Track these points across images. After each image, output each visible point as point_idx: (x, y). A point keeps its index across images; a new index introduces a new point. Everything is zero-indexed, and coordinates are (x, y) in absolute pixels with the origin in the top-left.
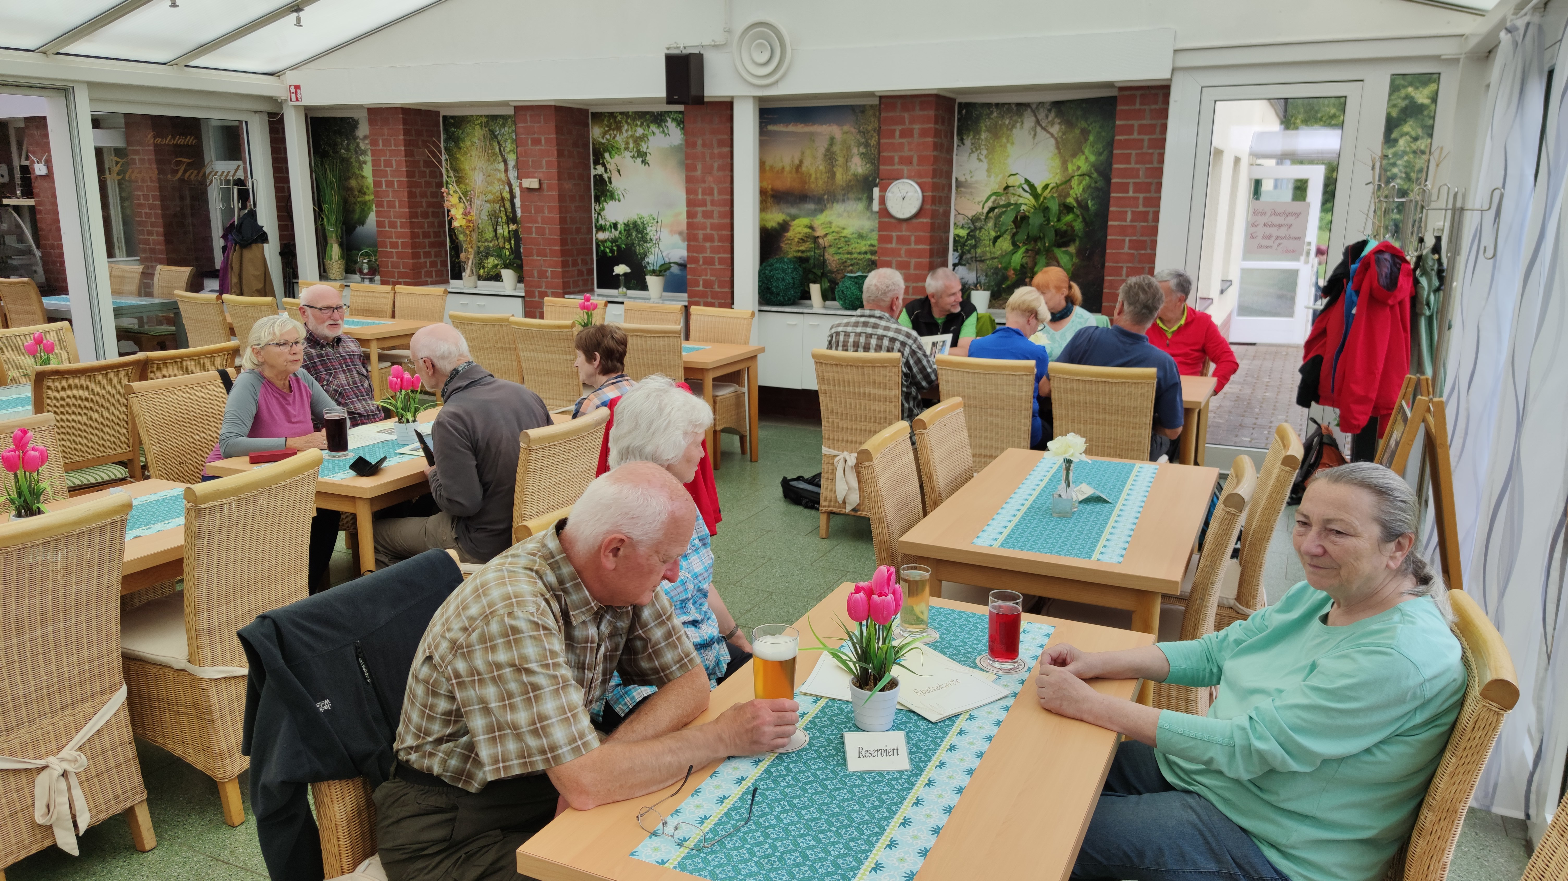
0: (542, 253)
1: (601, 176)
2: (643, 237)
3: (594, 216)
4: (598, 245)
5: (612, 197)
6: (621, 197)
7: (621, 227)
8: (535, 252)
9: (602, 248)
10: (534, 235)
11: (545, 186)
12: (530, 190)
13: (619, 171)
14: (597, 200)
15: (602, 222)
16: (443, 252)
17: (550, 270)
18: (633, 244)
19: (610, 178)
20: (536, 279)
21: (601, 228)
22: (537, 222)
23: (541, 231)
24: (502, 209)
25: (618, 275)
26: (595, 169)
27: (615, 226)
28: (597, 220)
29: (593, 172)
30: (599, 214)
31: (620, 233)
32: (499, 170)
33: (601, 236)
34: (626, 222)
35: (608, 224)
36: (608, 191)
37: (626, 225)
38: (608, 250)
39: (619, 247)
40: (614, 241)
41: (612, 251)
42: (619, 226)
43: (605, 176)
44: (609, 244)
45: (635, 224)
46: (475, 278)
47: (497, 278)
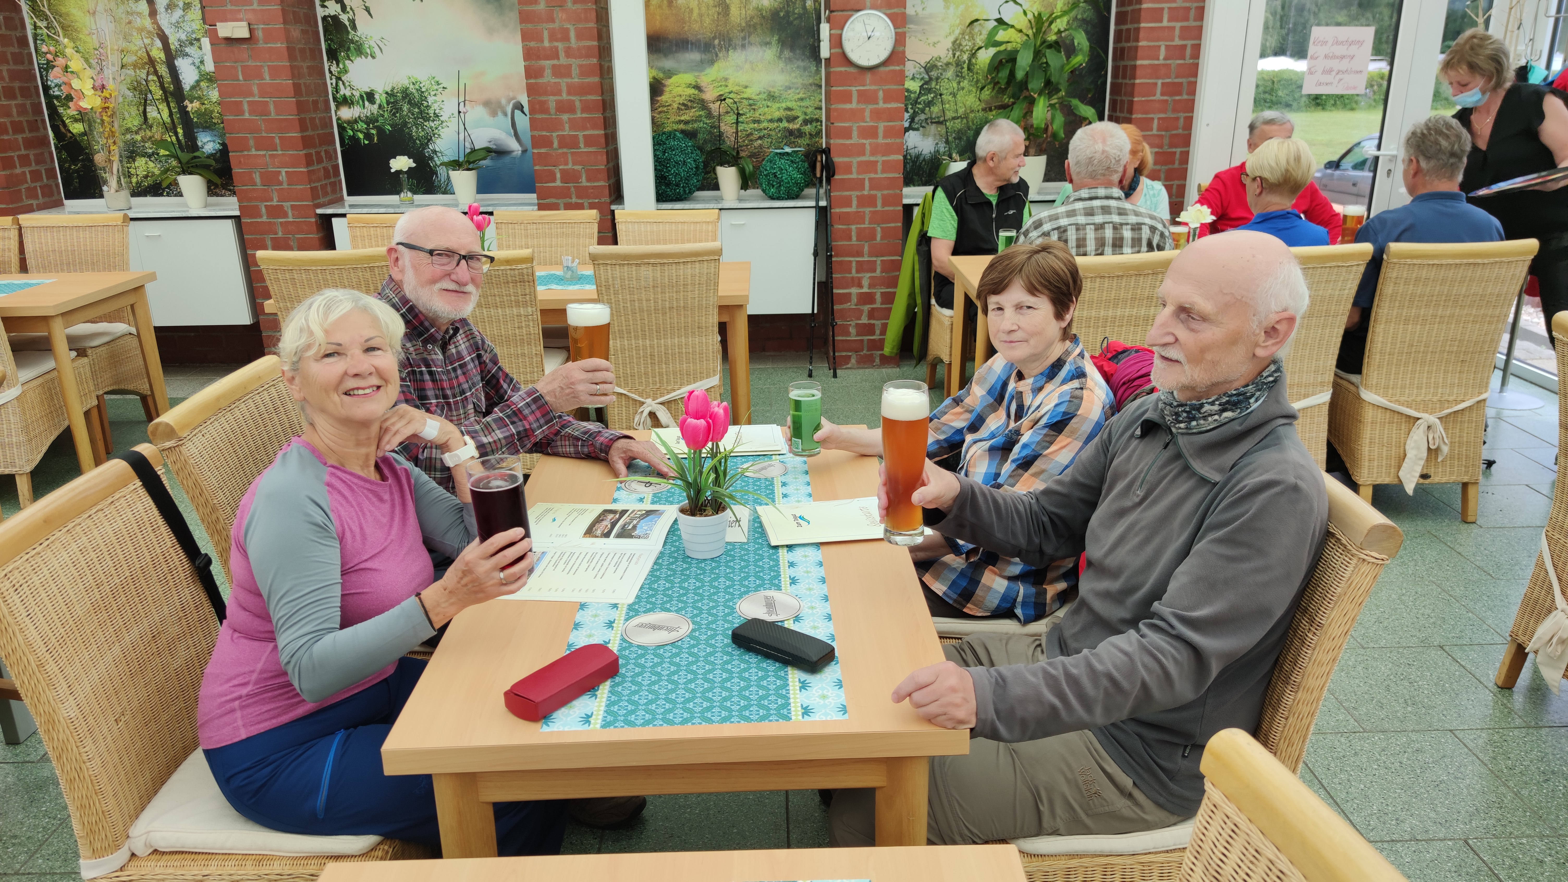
0: (264, 144)
1: (335, 18)
2: (421, 112)
3: (330, 82)
4: (341, 129)
5: (360, 51)
6: (377, 50)
7: (380, 98)
8: (252, 143)
9: (351, 133)
10: (247, 116)
11: (260, 34)
12: (230, 41)
13: (367, 10)
14: (333, 55)
15: (344, 91)
16: (47, 155)
17: (283, 171)
18: (405, 124)
19: (353, 22)
20: (259, 187)
21: (346, 102)
22: (251, 94)
23: (259, 109)
24: (152, 77)
25: (399, 172)
26: (323, 6)
27: (370, 96)
28: (337, 89)
29: (320, 12)
30: (339, 79)
31: (380, 106)
32: (139, 14)
33: (346, 113)
34: (389, 90)
35: (357, 94)
36: (352, 41)
37: (390, 94)
38: (361, 136)
39: (380, 130)
40: (370, 121)
41: (368, 136)
42: (377, 96)
43: (344, 18)
44: (362, 126)
45: (406, 94)
46: (125, 193)
47: (173, 190)
